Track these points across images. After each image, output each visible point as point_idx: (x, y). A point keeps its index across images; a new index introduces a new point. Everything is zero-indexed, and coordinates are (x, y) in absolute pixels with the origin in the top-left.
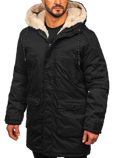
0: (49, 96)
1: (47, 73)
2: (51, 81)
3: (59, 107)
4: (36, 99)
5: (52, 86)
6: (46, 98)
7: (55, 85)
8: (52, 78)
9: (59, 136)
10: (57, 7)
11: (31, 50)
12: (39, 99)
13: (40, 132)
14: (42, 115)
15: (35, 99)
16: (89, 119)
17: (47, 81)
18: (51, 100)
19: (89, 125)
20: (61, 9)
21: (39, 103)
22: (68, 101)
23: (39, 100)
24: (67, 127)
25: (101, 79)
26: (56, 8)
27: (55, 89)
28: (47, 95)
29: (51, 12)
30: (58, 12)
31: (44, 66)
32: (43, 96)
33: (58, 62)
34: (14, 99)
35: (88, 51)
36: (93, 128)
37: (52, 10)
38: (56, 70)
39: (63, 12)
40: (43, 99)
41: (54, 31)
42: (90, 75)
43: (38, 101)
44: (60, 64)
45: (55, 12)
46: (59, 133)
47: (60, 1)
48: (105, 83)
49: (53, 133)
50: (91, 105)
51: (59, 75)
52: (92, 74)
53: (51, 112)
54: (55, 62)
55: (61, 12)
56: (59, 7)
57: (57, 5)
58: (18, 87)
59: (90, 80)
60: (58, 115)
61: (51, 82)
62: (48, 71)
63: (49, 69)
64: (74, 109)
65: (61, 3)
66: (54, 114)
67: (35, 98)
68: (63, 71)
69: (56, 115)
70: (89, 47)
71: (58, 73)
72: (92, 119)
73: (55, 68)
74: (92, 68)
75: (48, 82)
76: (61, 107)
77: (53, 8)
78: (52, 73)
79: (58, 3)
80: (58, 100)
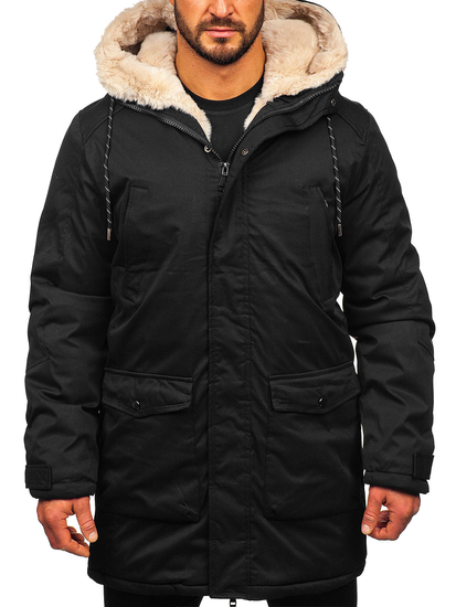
0: (228, 368)
1: (218, 276)
2: (239, 309)
3: (277, 406)
4: (173, 385)
5: (240, 328)
6: (219, 378)
7: (256, 323)
8: (241, 297)
9: (275, 518)
10: (218, 28)
11: (145, 191)
12: (189, 381)
13: (189, 513)
14: (201, 444)
15: (162, 384)
16: (393, 443)
17: (219, 309)
18: (240, 382)
19: (394, 464)
20: (231, 33)
21: (190, 397)
22: (305, 379)
23: (189, 387)
24: (301, 480)
25: (401, 288)
26: (214, 28)
27: (256, 337)
28: (223, 364)
29: (196, 44)
30: (219, 46)
31: (208, 253)
32: (207, 368)
33: (266, 231)
34: (57, 393)
35: (368, 180)
36: (411, 473)
37: (199, 35)
38: (257, 263)
39: (244, 44)
40: (204, 382)
41: (228, 112)
42: (376, 271)
43: (181, 390)
44: (274, 238)
45: (208, 44)
46: (274, 507)
47: (230, 5)
48: (414, 300)
49: (253, 509)
50: (390, 389)
51: (272, 281)
52: (382, 266)
53: (239, 427)
54: (253, 232)
55: (234, 44)
56: (222, 28)
57: (216, 20)
58: (65, 342)
59: (374, 293)
60: (271, 439)
61: (235, 312)
62: (223, 268)
63: (227, 261)
64: (326, 410)
65: (231, 10)
66: (252, 433)
67: (165, 382)
68: (288, 267)
69: (264, 439)
70: (370, 166)
71: (265, 274)
72: (402, 441)
73: (253, 256)
74: (380, 246)
75: (223, 314)
76: (284, 407)
77: (202, 28)
78: (240, 278)
79: (222, 10)
80: (268, 380)
